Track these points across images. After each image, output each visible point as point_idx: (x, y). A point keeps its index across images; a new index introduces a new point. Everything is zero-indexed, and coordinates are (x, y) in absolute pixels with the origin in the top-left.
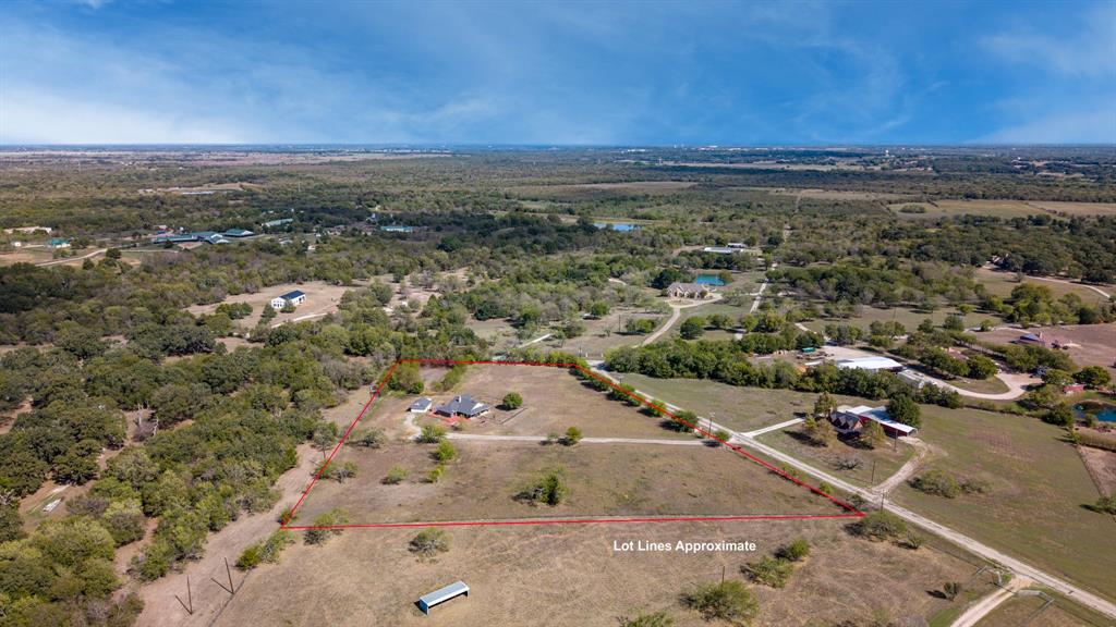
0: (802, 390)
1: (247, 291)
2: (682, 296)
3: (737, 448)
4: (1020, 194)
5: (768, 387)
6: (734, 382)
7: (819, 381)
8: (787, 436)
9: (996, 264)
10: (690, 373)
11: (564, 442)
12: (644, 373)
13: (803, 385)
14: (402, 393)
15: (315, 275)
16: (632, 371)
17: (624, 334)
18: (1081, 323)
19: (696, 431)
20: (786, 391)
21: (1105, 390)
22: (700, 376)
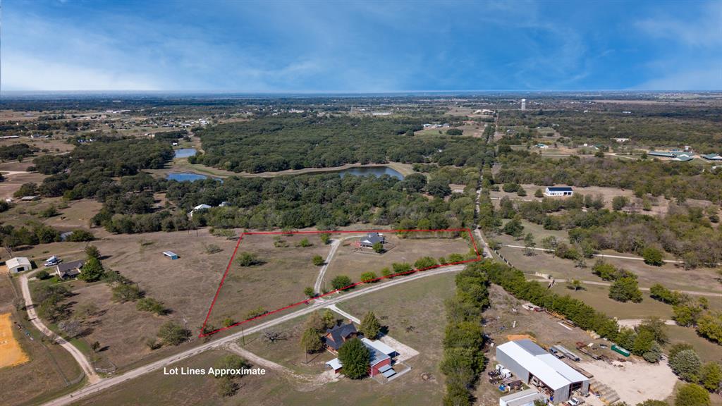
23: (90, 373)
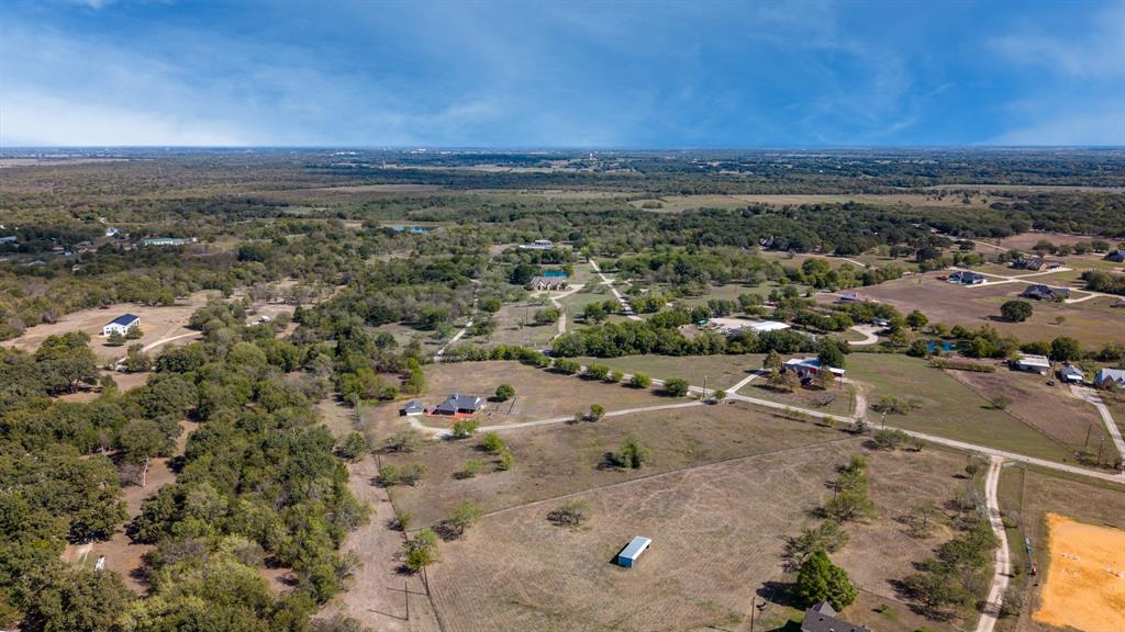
0: (733, 353)
1: (45, 321)
2: (546, 289)
3: (732, 402)
4: (724, 189)
5: (705, 354)
6: (675, 353)
7: (745, 344)
8: (757, 389)
9: (765, 245)
10: (633, 351)
11: (590, 419)
12: (593, 356)
13: (733, 349)
14: (374, 401)
15: (119, 298)
16: (580, 355)
17: (533, 325)
18: (865, 285)
19: (688, 394)
20: (720, 356)
21: (925, 329)
22: (643, 352)
23: (996, 466)
